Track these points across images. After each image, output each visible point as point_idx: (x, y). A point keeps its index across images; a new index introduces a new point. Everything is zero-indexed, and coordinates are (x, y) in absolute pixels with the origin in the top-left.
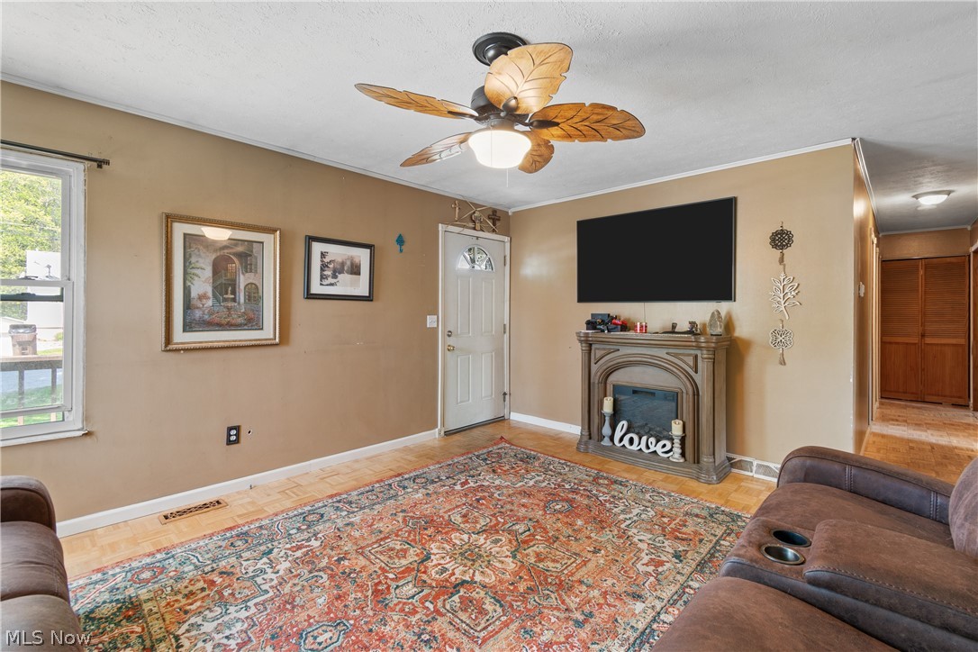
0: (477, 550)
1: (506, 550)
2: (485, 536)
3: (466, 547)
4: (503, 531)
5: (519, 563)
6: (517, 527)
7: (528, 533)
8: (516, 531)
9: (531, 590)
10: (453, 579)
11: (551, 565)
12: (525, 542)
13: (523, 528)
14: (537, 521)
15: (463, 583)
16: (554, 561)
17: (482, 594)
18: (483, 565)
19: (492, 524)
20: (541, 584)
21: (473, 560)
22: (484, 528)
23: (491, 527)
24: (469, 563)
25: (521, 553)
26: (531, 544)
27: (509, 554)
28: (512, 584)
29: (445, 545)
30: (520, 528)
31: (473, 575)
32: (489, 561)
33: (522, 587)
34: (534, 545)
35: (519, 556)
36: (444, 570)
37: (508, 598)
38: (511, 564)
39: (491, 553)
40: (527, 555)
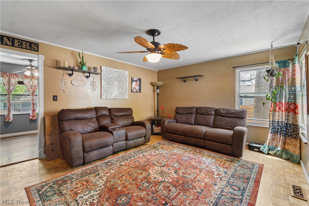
0: (161, 175)
1: (152, 175)
2: (159, 180)
3: (165, 176)
4: (153, 183)
5: (148, 171)
6: (147, 185)
7: (143, 182)
8: (148, 183)
9: (146, 166)
10: (166, 167)
11: (139, 172)
12: (145, 178)
13: (145, 184)
14: (137, 188)
15: (163, 167)
16: (137, 173)
17: (158, 165)
18: (158, 171)
19: (157, 186)
20: (143, 167)
21: (162, 172)
22: (160, 184)
23: (157, 185)
24: (162, 171)
25: (147, 175)
26: (143, 178)
27: (151, 174)
28: (150, 167)
29: (172, 176)
30: (146, 185)
31: (161, 168)
32: (157, 172)
33: (148, 166)
34: (142, 178)
35: (148, 174)
36: (169, 169)
37: (151, 164)
38: (150, 171)
39: (157, 174)
40: (145, 174)
